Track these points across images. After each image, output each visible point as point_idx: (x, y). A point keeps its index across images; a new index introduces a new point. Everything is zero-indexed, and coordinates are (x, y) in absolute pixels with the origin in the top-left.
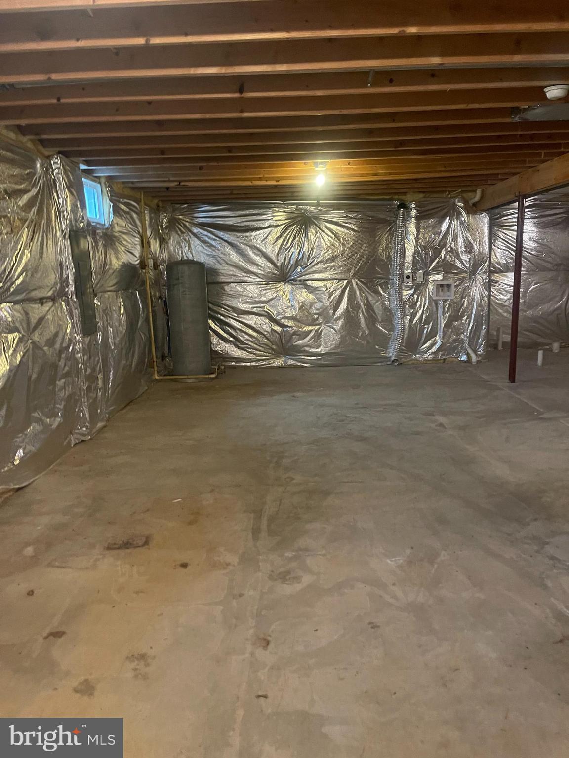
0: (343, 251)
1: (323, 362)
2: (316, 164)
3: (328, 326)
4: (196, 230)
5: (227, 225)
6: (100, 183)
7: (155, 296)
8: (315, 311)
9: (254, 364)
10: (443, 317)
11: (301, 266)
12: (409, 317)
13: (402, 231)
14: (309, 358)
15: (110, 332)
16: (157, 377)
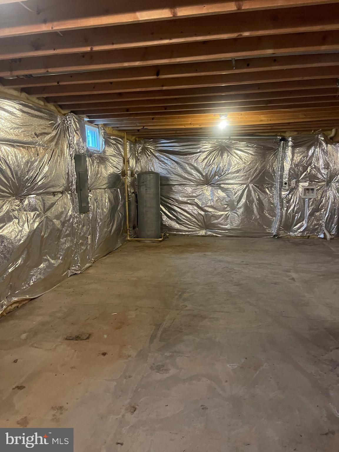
0: (244, 167)
1: (230, 234)
2: (220, 116)
3: (233, 212)
4: (157, 154)
5: (175, 151)
6: (98, 128)
7: (130, 192)
8: (225, 203)
9: (187, 233)
10: (308, 209)
11: (218, 175)
12: (285, 209)
13: (282, 155)
14: (221, 231)
15: (98, 212)
16: (129, 239)
